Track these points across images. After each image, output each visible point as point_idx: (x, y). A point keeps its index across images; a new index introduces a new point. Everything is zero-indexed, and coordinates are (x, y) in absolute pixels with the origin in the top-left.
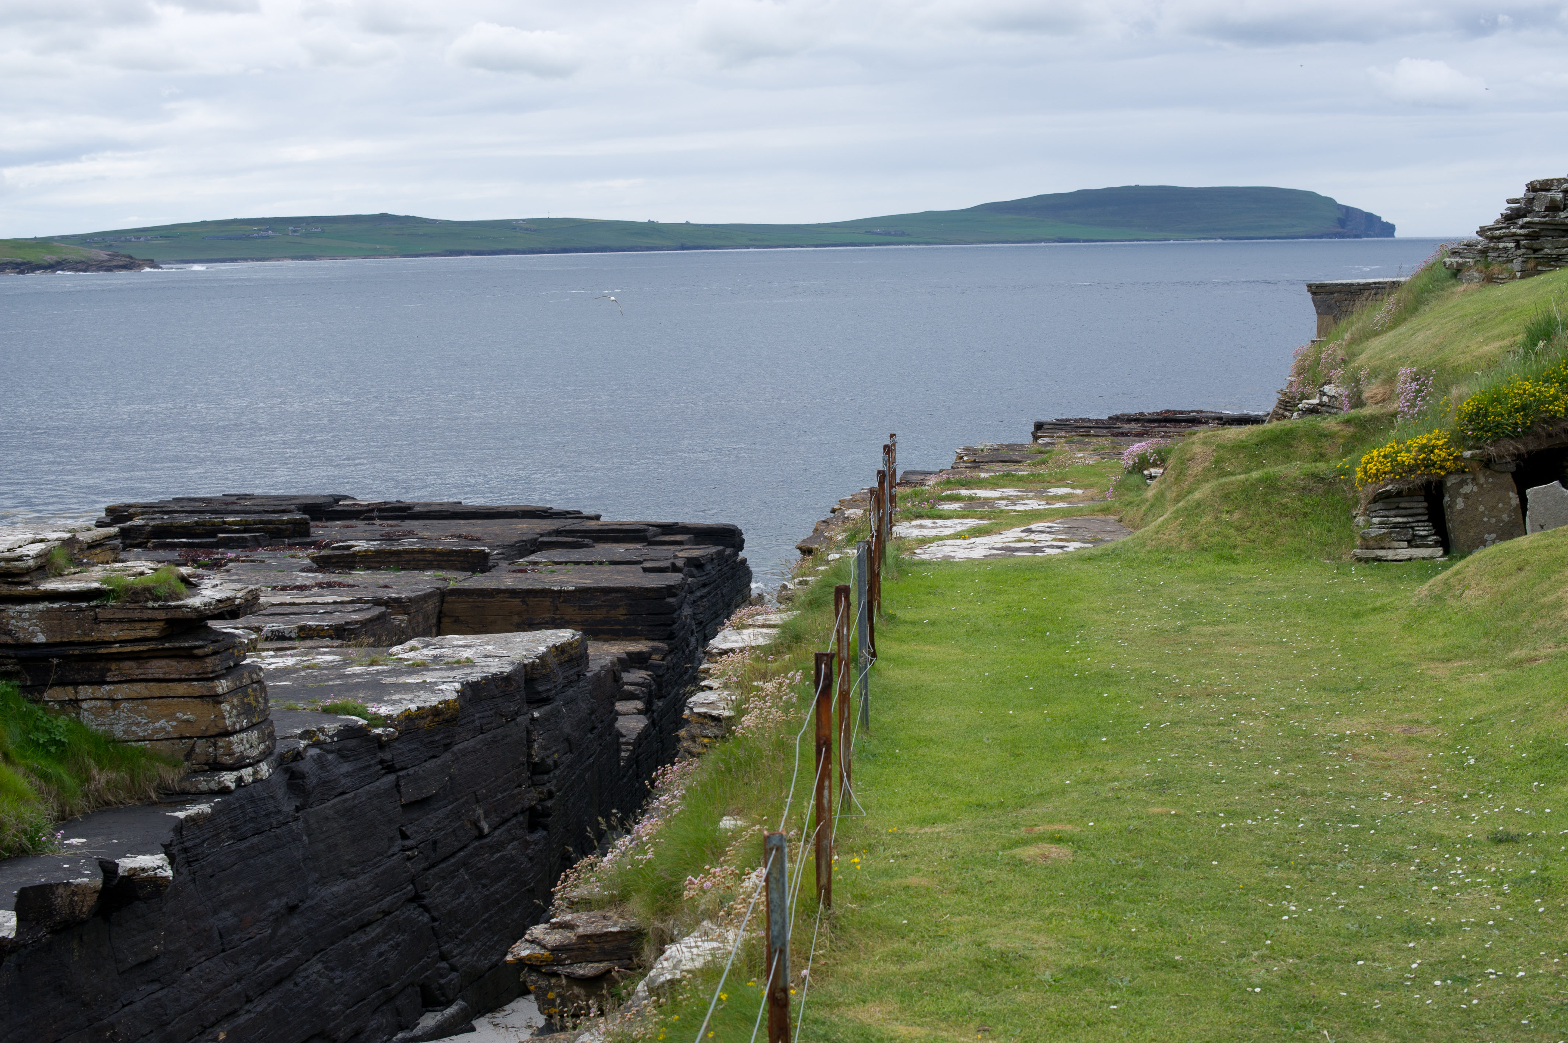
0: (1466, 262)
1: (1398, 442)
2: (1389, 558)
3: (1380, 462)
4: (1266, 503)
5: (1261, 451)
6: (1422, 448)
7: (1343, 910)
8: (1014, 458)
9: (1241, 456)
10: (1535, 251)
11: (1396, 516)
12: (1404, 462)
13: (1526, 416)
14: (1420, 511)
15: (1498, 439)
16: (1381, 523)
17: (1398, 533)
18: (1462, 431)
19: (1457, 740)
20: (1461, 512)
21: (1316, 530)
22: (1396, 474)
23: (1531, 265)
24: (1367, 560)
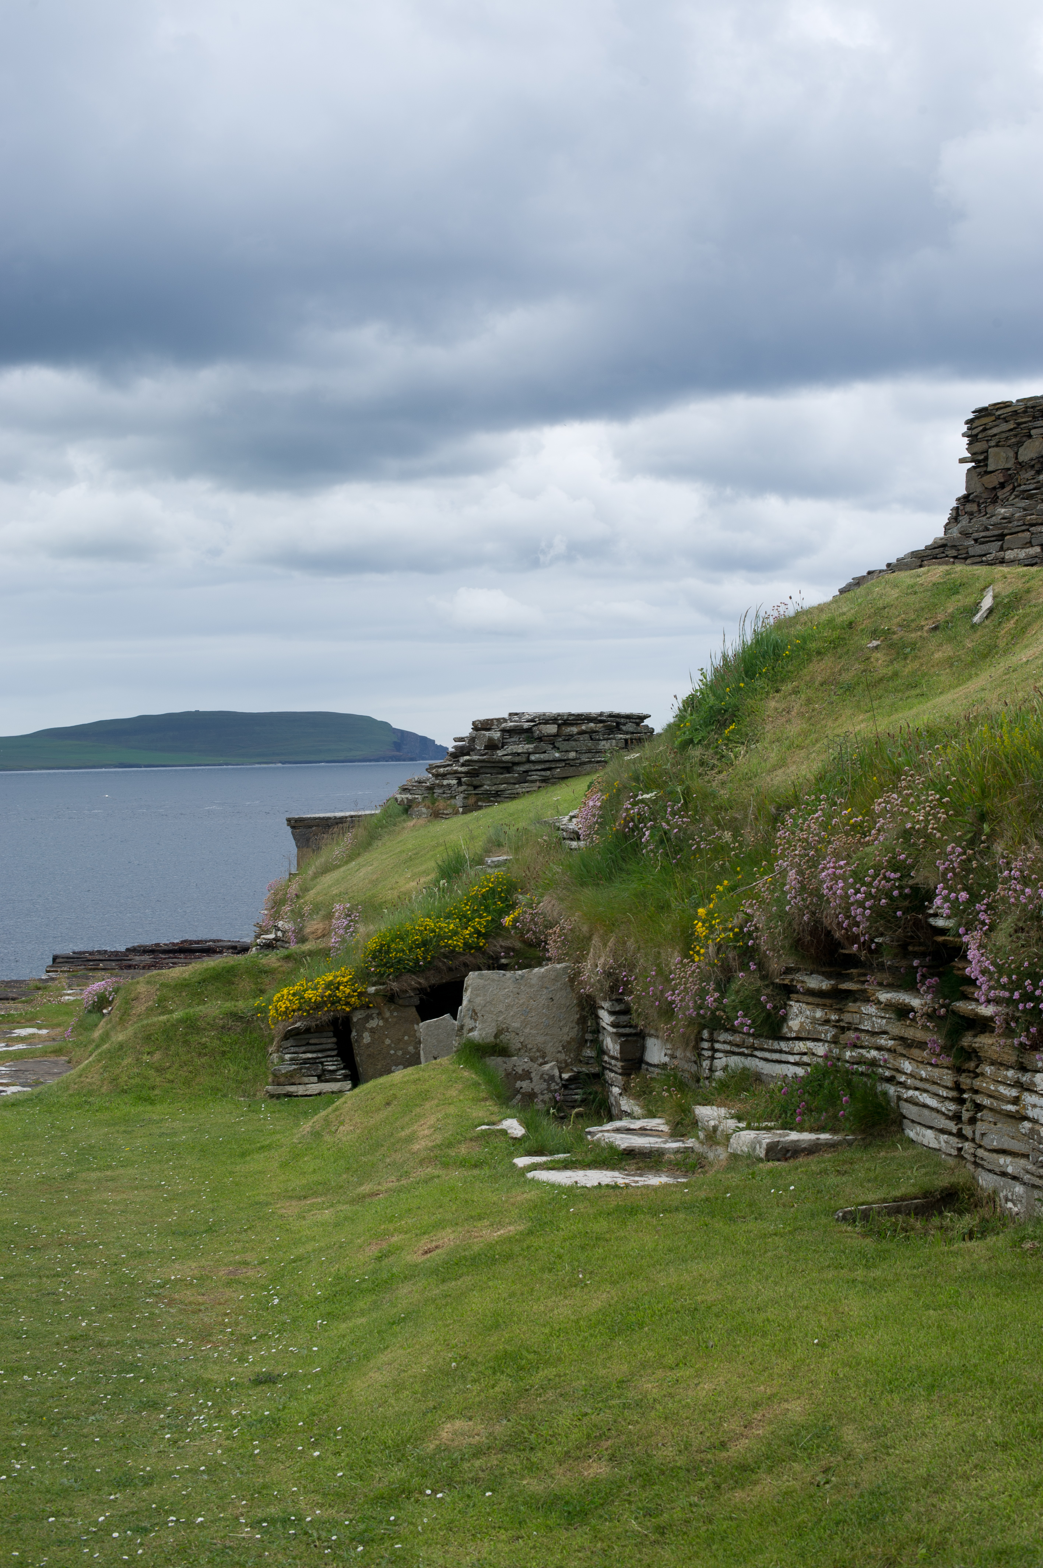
0: (415, 798)
1: (308, 981)
2: (300, 1093)
3: (290, 1001)
4: (186, 1043)
5: (203, 989)
6: (328, 986)
7: (67, 1466)
8: (11, 995)
9: (184, 994)
10: (476, 787)
11: (304, 1053)
12: (310, 999)
13: (426, 952)
14: (329, 1046)
15: (401, 975)
16: (291, 1059)
17: (308, 1069)
18: (367, 968)
19: (273, 1280)
20: (368, 1045)
21: (233, 1068)
22: (304, 1012)
23: (472, 800)
24: (278, 1096)
